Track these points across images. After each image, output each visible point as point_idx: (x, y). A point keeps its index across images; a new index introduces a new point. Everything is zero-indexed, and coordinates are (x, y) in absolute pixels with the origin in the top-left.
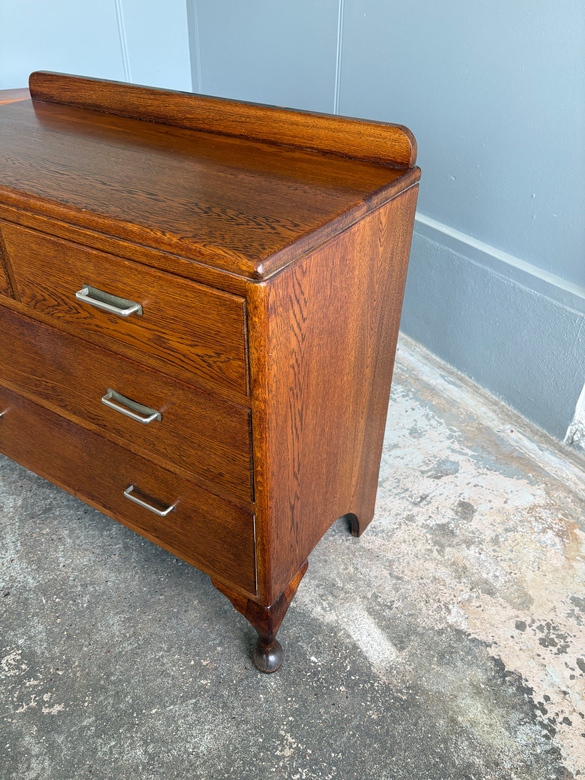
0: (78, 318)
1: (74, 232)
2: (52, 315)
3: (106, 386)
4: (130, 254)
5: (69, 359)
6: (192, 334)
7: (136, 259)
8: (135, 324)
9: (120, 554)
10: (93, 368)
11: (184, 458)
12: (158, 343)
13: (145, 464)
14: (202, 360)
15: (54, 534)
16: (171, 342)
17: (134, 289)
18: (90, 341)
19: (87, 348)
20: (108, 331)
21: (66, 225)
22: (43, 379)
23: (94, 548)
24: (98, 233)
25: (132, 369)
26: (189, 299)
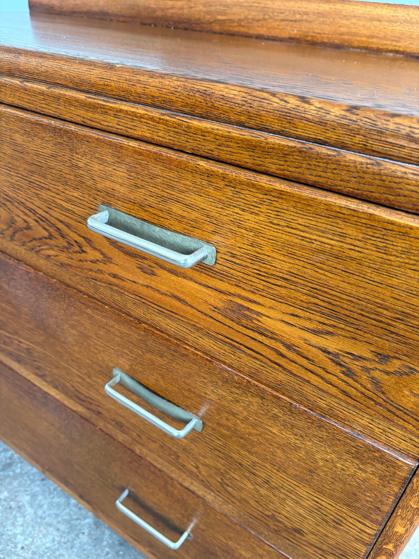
0: (80, 260)
1: (94, 107)
2: (38, 252)
3: (111, 365)
4: (212, 146)
5: (56, 318)
6: (326, 311)
7: (224, 156)
8: (191, 279)
9: (89, 534)
10: (94, 336)
11: (230, 489)
12: (234, 316)
13: (154, 473)
14: (334, 361)
15: (12, 500)
16: (263, 319)
17: (208, 216)
18: (96, 296)
19: (89, 307)
20: (134, 287)
21: (82, 96)
22: (16, 337)
23: (59, 522)
24: (144, 107)
25: (165, 349)
26: (348, 240)
